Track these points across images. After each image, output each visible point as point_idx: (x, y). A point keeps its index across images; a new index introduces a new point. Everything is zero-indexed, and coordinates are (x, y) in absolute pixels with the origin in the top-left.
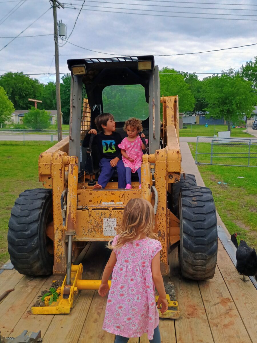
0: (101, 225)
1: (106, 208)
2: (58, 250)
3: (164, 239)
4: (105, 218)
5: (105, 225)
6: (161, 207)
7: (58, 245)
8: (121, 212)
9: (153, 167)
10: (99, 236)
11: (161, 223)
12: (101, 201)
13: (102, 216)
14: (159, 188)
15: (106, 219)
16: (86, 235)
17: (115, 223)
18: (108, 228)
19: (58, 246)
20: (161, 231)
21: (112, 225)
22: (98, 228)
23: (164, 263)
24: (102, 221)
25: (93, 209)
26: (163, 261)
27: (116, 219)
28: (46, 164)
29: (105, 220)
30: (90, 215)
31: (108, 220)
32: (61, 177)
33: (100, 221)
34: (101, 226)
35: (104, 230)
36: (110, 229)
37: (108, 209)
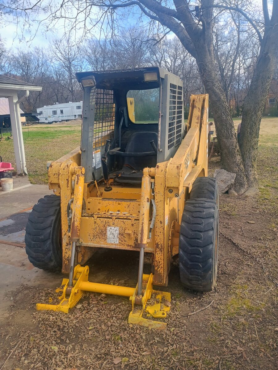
0: (104, 232)
1: (110, 217)
2: (66, 253)
3: (162, 252)
4: (109, 226)
5: (108, 233)
6: (160, 221)
7: (66, 248)
8: (123, 221)
9: (153, 180)
10: (102, 243)
11: (158, 236)
12: (109, 210)
13: (106, 224)
14: (158, 202)
15: (110, 228)
16: (92, 241)
17: (118, 232)
18: (111, 236)
19: (65, 249)
20: (159, 243)
21: (114, 233)
22: (102, 235)
23: (161, 273)
24: (106, 229)
25: (98, 217)
27: (118, 228)
28: (54, 174)
29: (109, 228)
30: (95, 222)
31: (111, 228)
32: (68, 187)
33: (104, 229)
35: (108, 237)
36: (113, 236)
37: (112, 218)
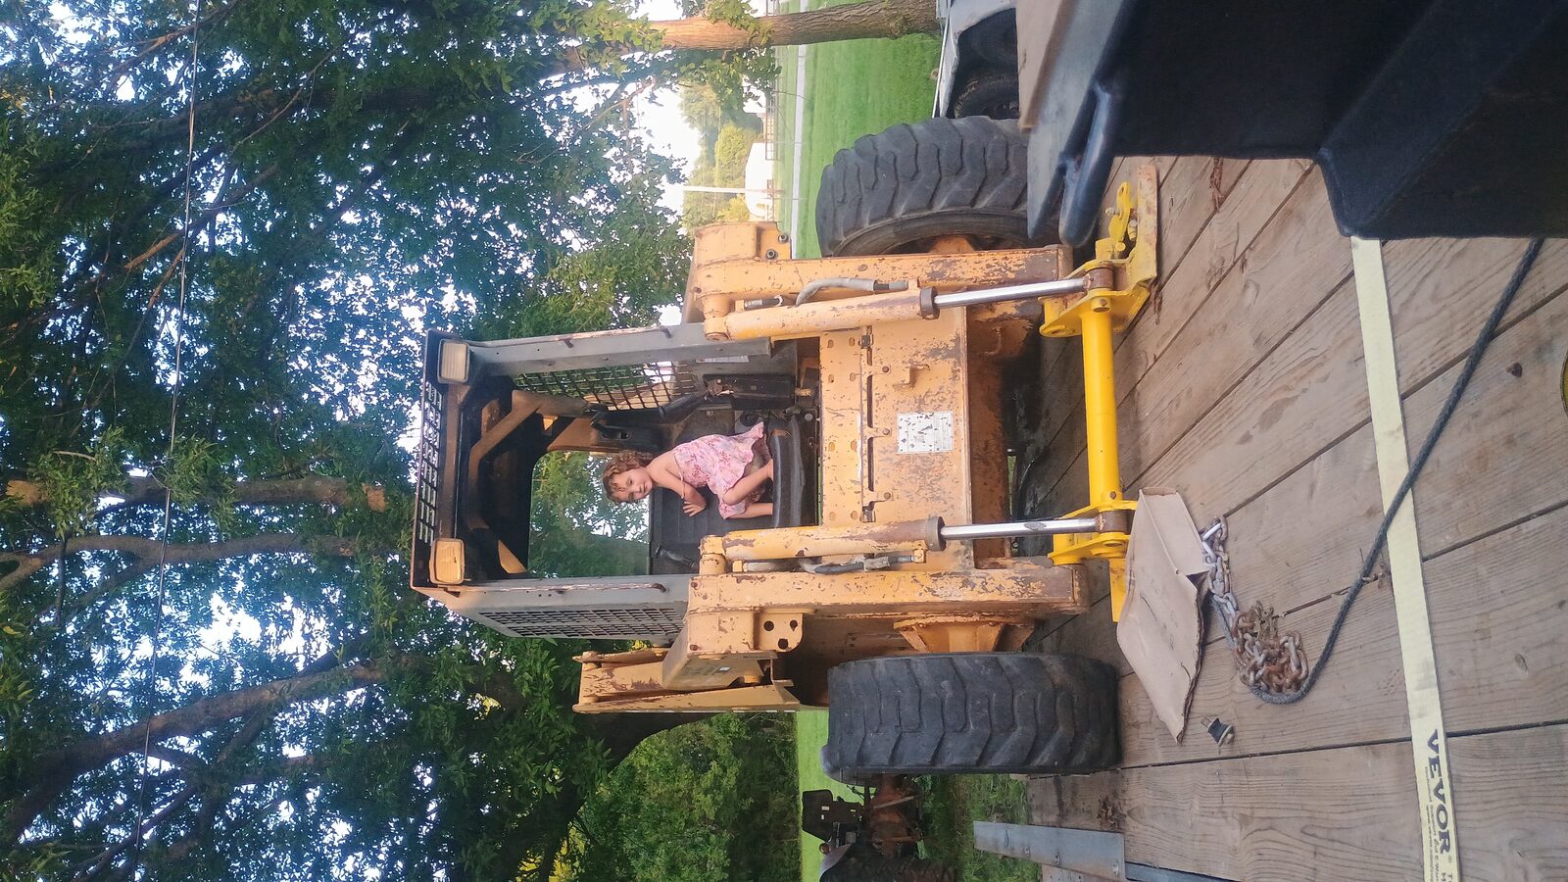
0: (919, 462)
1: (866, 446)
2: (1000, 588)
3: (955, 261)
4: (897, 448)
5: (920, 448)
6: (858, 273)
7: (984, 588)
8: (877, 401)
9: (740, 305)
10: (955, 467)
11: (905, 273)
12: (852, 481)
13: (891, 459)
14: (801, 280)
15: (901, 446)
16: (952, 506)
17: (914, 417)
18: (930, 437)
19: (987, 591)
20: (929, 270)
21: (918, 428)
22: (930, 470)
23: (1026, 260)
24: (908, 457)
25: (871, 488)
26: (1020, 262)
27: (900, 416)
29: (904, 448)
30: (888, 496)
31: (904, 441)
32: (763, 579)
33: (907, 464)
34: (922, 458)
35: (934, 449)
36: (930, 431)
37: (871, 440)
